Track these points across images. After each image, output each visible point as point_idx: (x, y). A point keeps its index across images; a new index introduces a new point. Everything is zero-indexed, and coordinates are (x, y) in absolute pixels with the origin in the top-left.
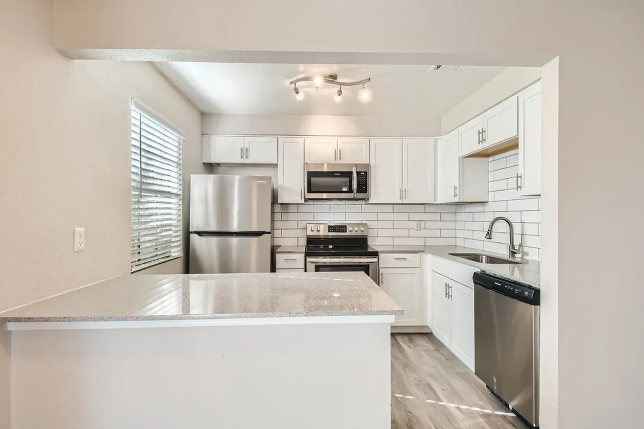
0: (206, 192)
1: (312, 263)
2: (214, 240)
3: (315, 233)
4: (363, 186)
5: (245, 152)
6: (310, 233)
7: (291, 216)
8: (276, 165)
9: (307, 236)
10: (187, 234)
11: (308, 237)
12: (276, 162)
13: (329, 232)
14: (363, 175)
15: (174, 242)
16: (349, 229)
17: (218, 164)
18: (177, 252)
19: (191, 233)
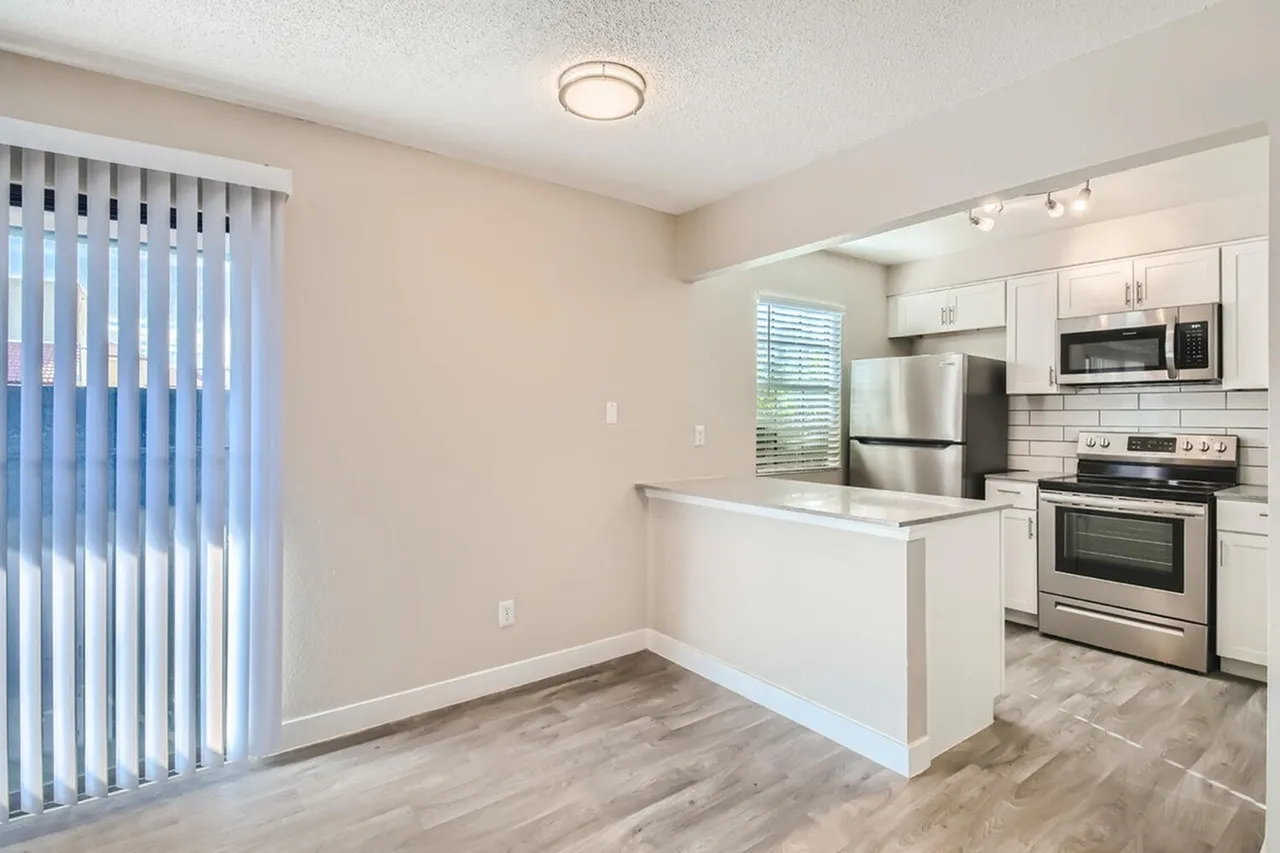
0: (888, 382)
1: (1049, 501)
2: (904, 453)
3: (1097, 451)
4: (1197, 354)
5: (948, 313)
6: (1083, 449)
7: (1049, 418)
8: (1003, 329)
9: (1078, 455)
10: (847, 439)
11: (1082, 458)
12: (1003, 324)
13: (1129, 449)
14: (1195, 329)
15: (831, 448)
16: (1180, 444)
17: (921, 336)
18: (834, 462)
19: (852, 438)
